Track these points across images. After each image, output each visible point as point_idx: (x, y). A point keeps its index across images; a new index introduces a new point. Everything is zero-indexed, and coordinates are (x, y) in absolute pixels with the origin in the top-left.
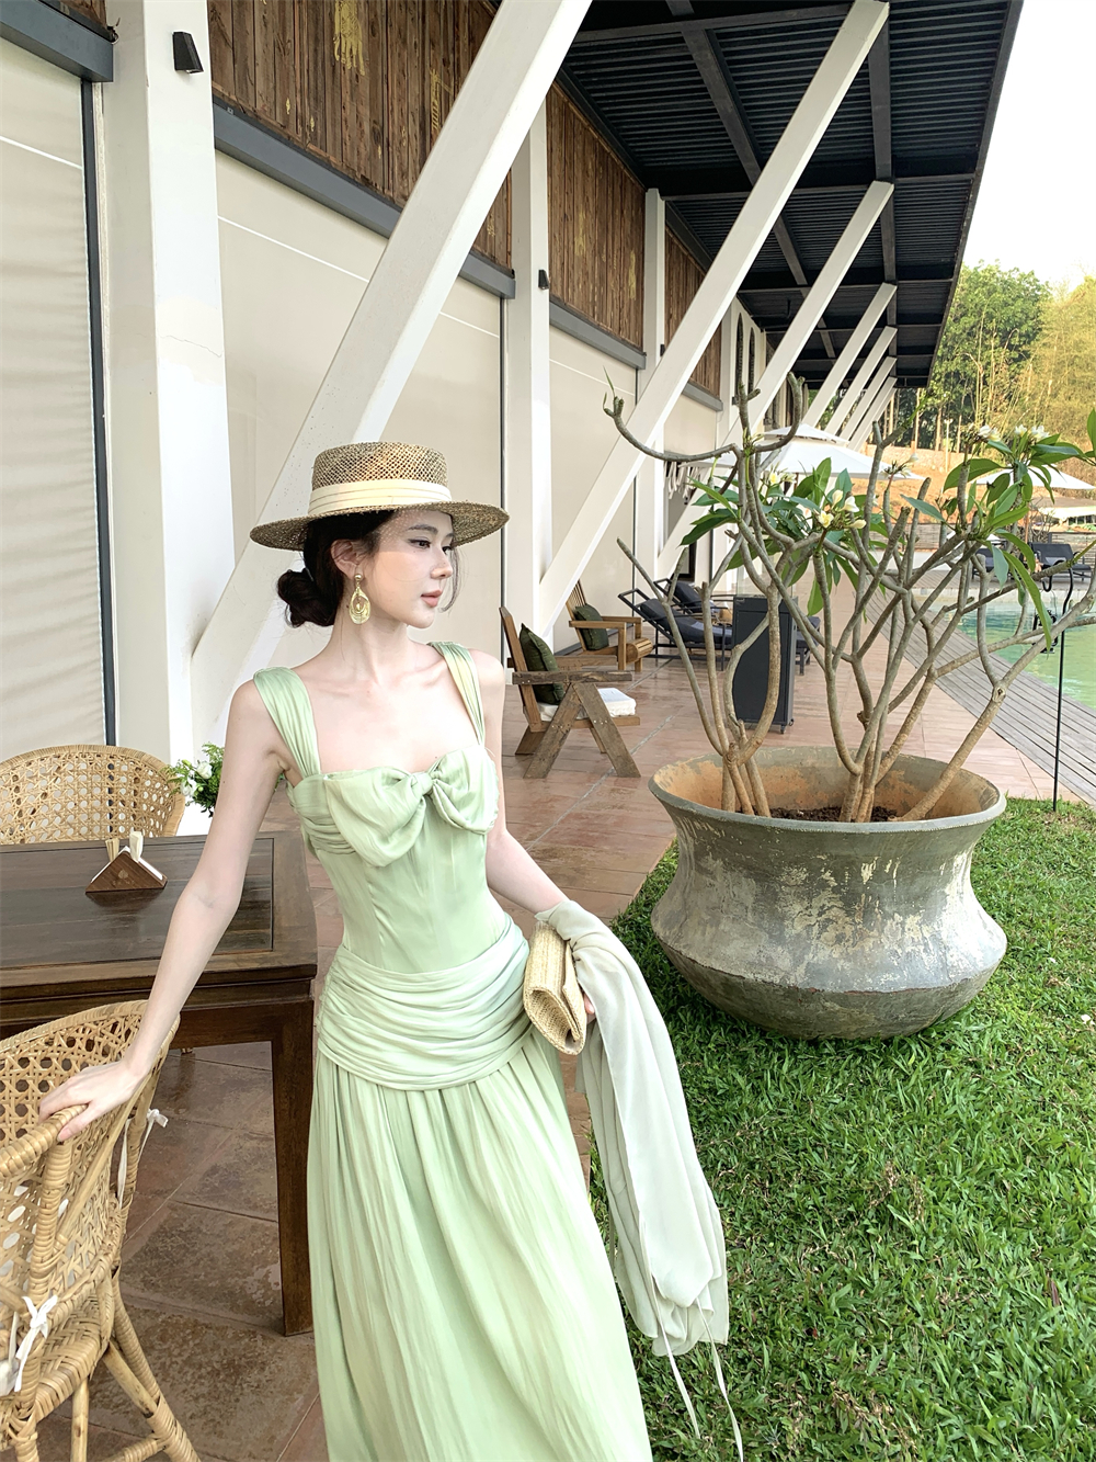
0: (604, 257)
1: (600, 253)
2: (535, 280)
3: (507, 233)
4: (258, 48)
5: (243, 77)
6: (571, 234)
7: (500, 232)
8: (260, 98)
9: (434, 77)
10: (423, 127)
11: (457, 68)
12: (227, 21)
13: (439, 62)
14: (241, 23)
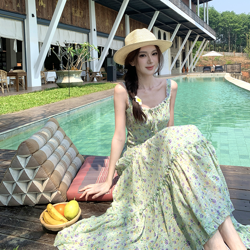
1: (112, 25)
2: (93, 30)
3: (89, 25)
4: (45, 12)
5: (43, 15)
6: (104, 23)
7: (87, 25)
8: (45, 17)
9: (73, 9)
10: (71, 15)
11: (78, 7)
12: (40, 10)
13: (74, 7)
14: (42, 10)
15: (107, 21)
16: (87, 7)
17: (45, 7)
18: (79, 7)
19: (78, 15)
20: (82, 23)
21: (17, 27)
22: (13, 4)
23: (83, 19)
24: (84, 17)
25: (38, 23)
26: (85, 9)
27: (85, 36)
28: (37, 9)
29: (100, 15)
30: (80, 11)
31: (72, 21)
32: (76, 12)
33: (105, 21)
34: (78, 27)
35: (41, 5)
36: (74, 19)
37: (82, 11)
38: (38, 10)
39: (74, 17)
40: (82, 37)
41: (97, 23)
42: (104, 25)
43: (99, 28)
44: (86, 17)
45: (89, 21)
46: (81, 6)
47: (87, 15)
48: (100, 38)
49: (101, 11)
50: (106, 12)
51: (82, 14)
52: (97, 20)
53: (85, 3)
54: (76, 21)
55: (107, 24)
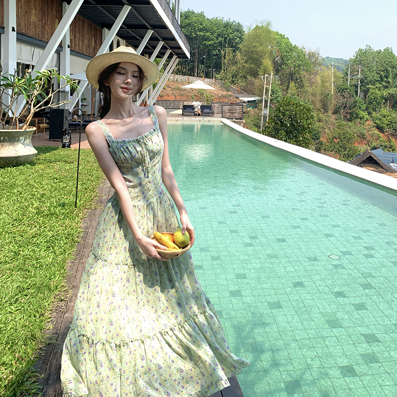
0: (44, 22)
1: (42, 21)
2: (11, 29)
3: (2, 17)
6: (29, 16)
15: (33, 11)
33: (30, 12)
41: (17, 15)
42: (29, 19)
43: (19, 25)
45: (3, 10)
52: (17, 10)
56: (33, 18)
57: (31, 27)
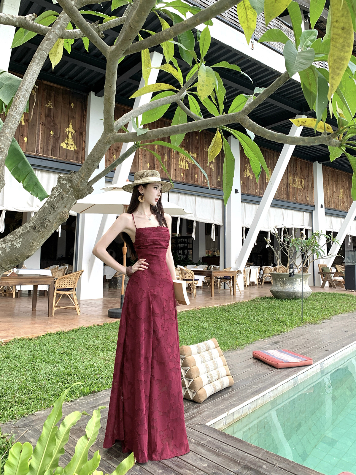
1: (350, 197)
2: (320, 206)
3: (313, 198)
4: (251, 185)
5: (248, 189)
6: (337, 195)
7: (311, 199)
8: (251, 192)
9: (290, 178)
10: (287, 187)
11: (297, 174)
12: (246, 183)
13: (292, 175)
14: (248, 183)
15: (341, 190)
16: (310, 174)
17: (252, 178)
18: (299, 174)
19: (297, 186)
20: (303, 196)
21: (216, 207)
22: (213, 178)
23: (305, 191)
24: (306, 188)
25: (243, 200)
26: (308, 176)
27: (307, 215)
28: (242, 182)
29: (331, 184)
30: (300, 180)
31: (288, 195)
32: (294, 182)
33: (337, 191)
34: (297, 203)
35: (246, 175)
36: (291, 192)
37: (303, 180)
38: (244, 183)
39: (291, 190)
40: (303, 218)
41: (326, 196)
42: (337, 197)
43: (328, 203)
44: (309, 187)
45: (313, 193)
46: (302, 172)
47: (310, 185)
48: (329, 218)
49: (332, 177)
50: (340, 177)
51: (303, 183)
52: (325, 192)
53: (307, 168)
54: (294, 195)
55: (341, 196)
56: (341, 195)
57: (340, 203)
